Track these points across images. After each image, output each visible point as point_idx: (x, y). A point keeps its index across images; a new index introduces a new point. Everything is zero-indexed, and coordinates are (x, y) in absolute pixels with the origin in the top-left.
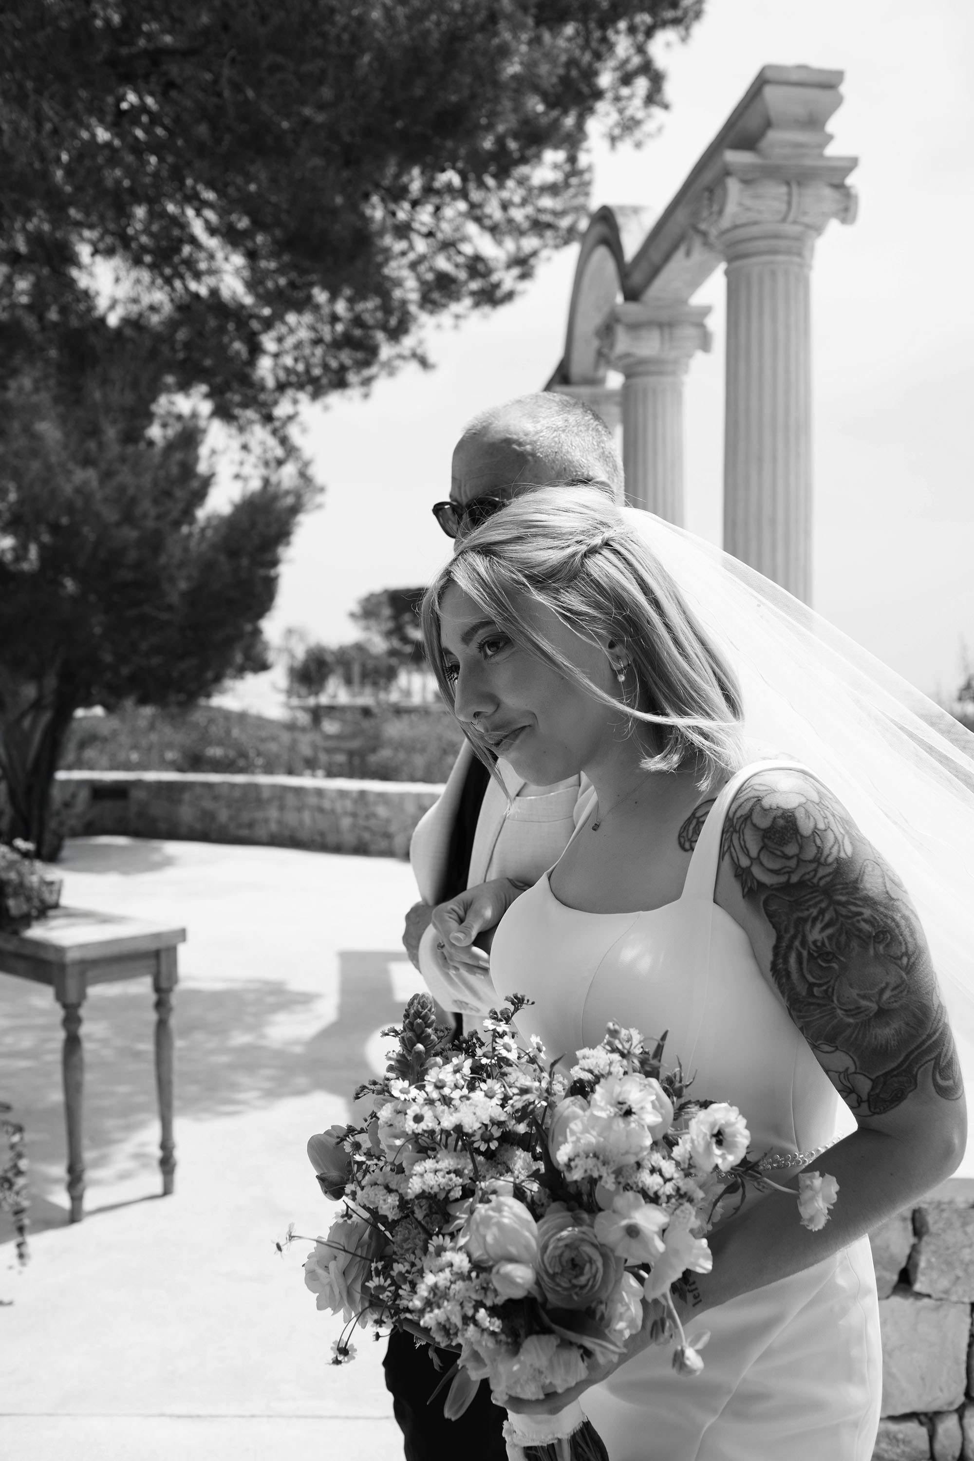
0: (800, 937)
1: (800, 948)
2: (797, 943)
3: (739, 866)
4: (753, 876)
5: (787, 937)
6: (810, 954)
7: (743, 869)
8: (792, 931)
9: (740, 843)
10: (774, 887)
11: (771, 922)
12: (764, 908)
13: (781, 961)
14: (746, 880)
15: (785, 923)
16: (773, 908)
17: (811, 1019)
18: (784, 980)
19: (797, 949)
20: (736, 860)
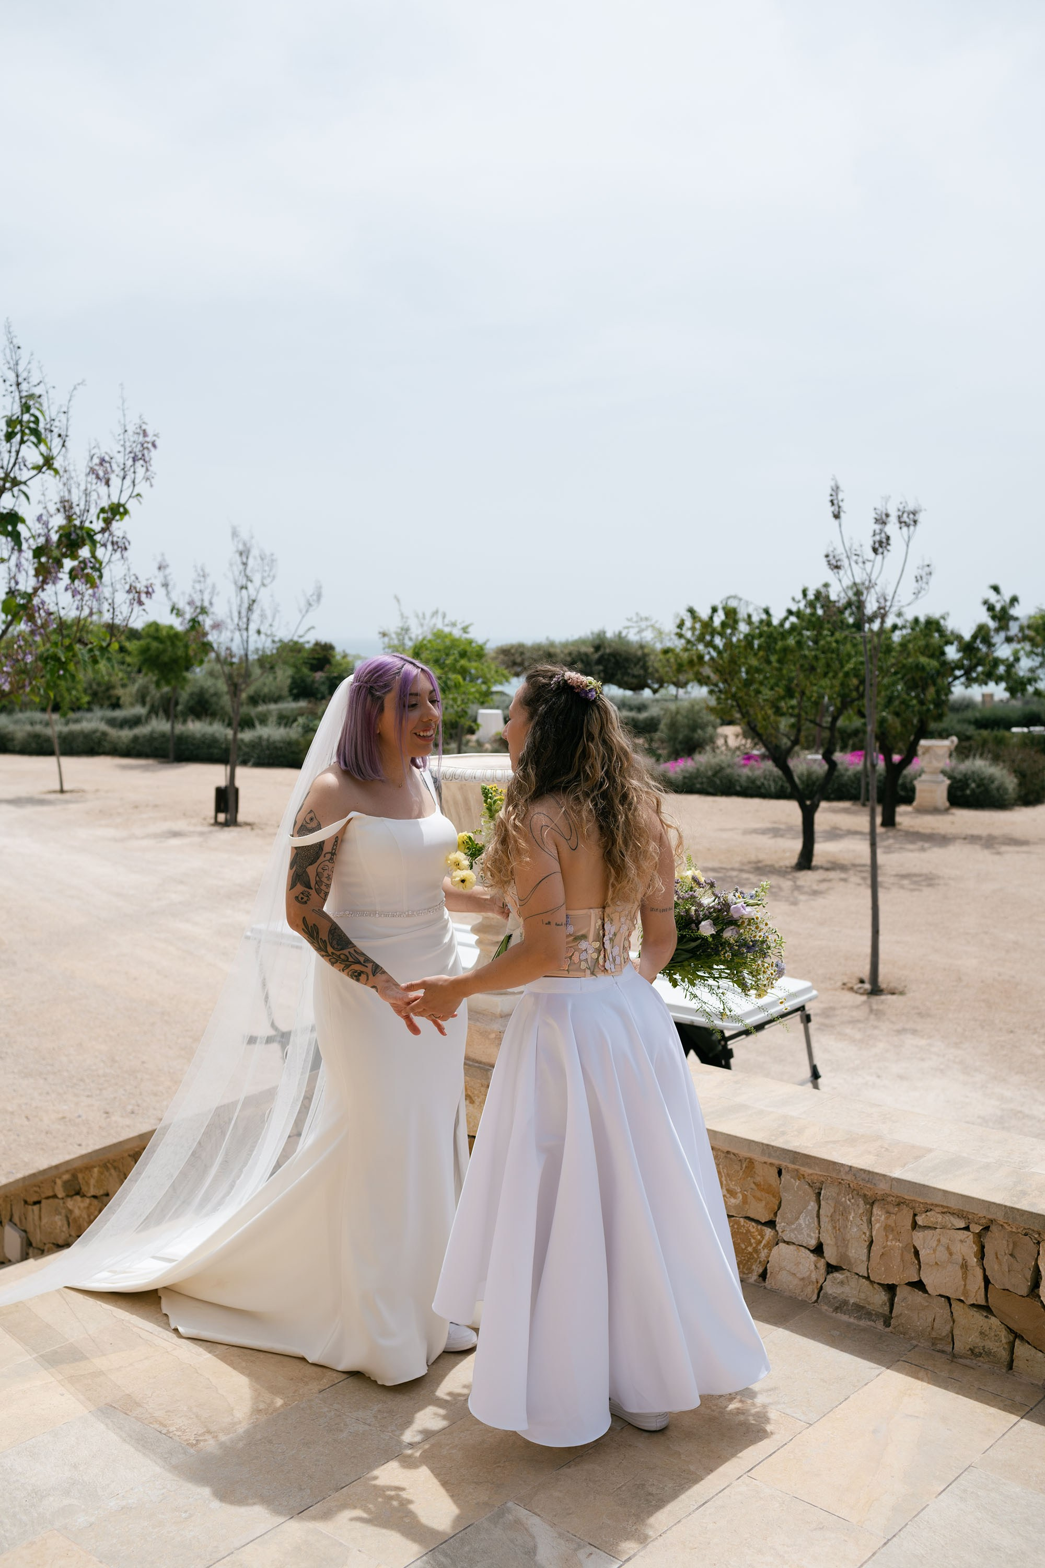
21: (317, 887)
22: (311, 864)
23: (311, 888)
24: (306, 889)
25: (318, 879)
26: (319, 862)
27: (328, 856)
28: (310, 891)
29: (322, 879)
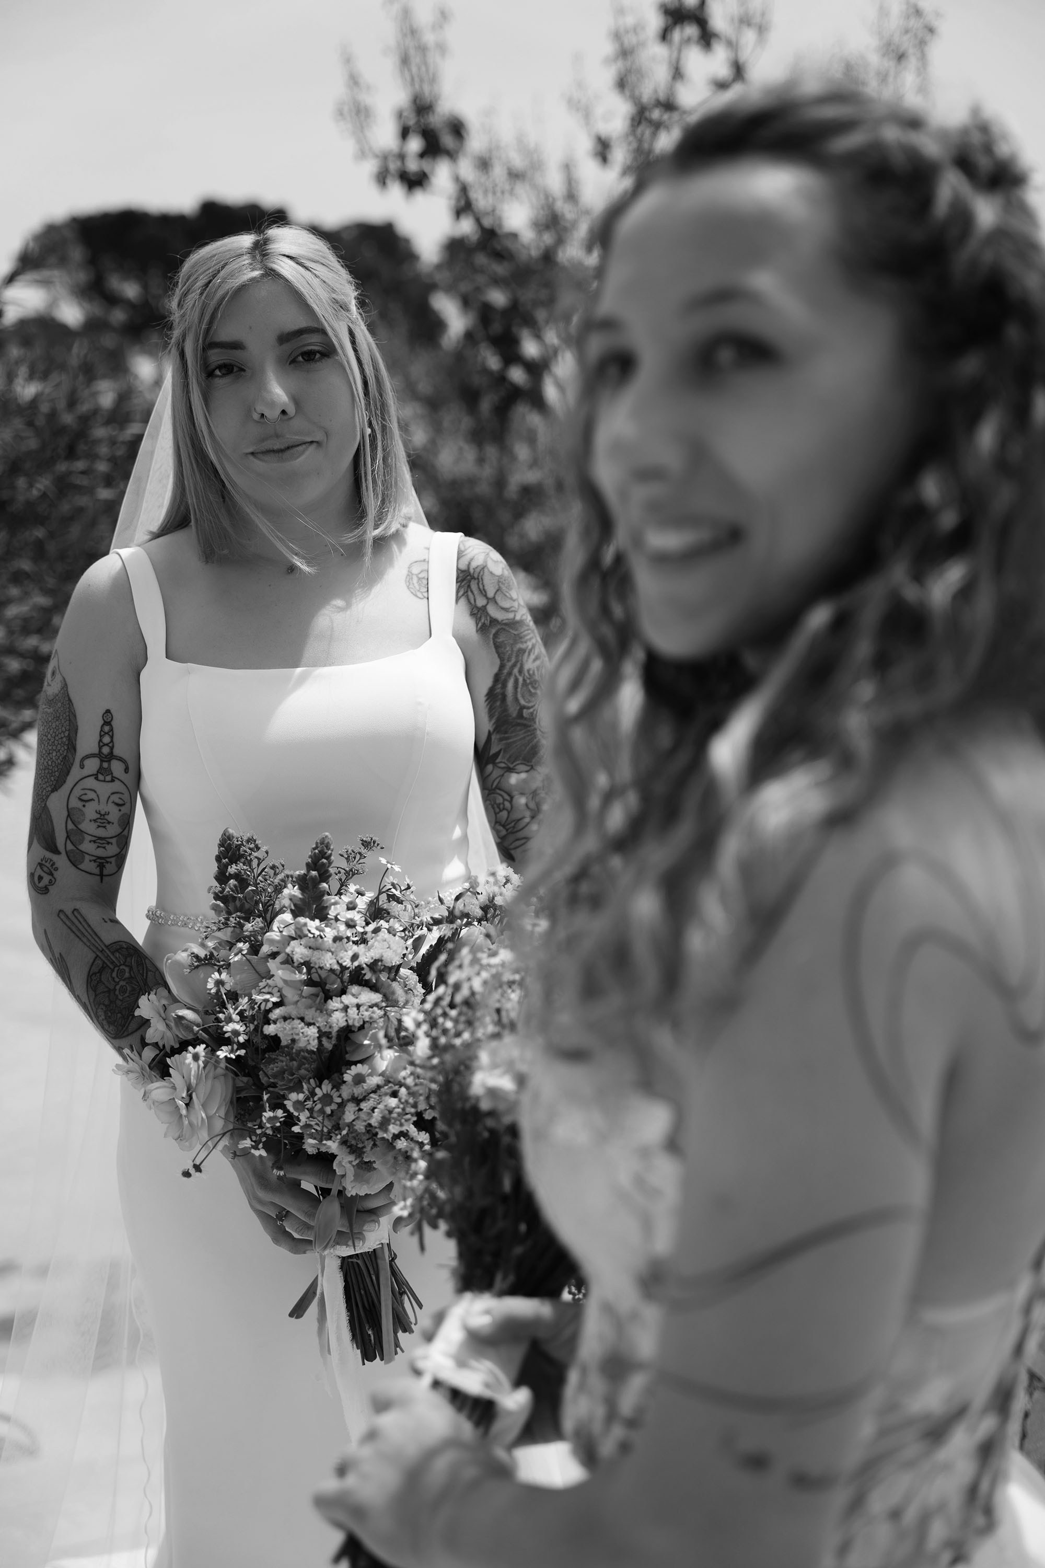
0: (519, 665)
1: (517, 675)
2: (516, 671)
3: (476, 606)
4: (488, 613)
5: (509, 664)
6: (524, 680)
7: (479, 609)
8: (513, 660)
9: (479, 588)
10: (504, 622)
11: (497, 652)
12: (494, 639)
13: (500, 686)
14: (480, 617)
15: (510, 652)
16: (501, 640)
17: (515, 739)
18: (498, 703)
19: (516, 676)
20: (472, 601)
21: (70, 847)
22: (55, 789)
23: (56, 852)
24: (49, 855)
25: (71, 826)
26: (71, 780)
27: (92, 765)
28: (55, 857)
29: (82, 827)
